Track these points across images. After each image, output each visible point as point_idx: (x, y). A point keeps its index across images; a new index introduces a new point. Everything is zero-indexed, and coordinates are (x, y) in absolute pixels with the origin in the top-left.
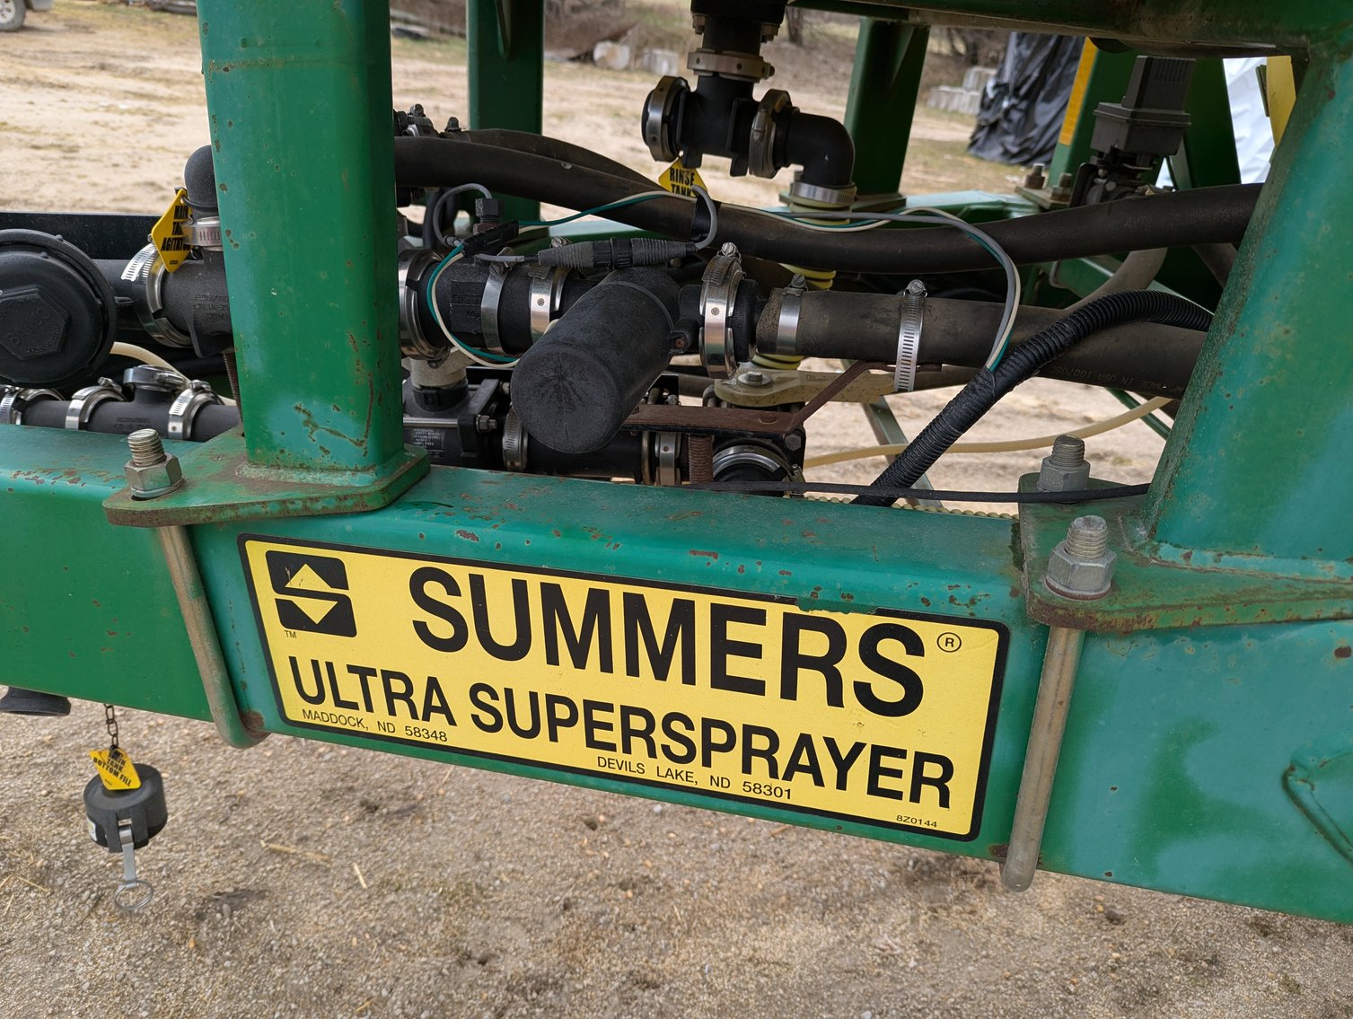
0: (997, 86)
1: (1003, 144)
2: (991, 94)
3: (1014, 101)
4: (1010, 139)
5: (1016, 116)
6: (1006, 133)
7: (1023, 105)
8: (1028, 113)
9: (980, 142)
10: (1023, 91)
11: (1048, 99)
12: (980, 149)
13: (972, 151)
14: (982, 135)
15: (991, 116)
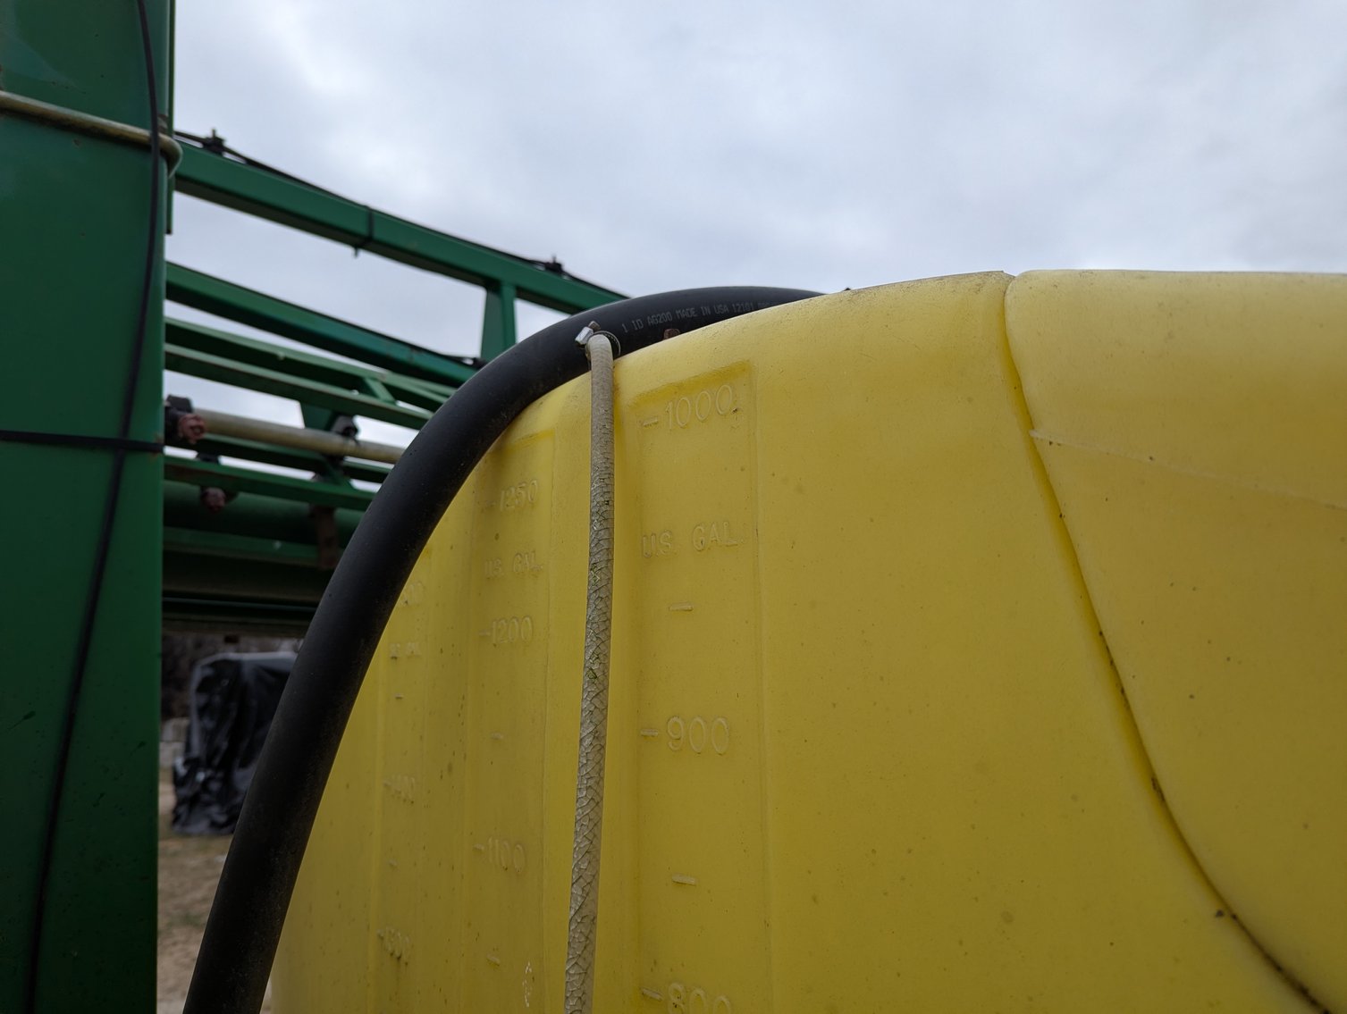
0: (186, 763)
1: (209, 816)
2: (182, 771)
3: (209, 772)
4: (214, 810)
5: (215, 786)
6: (208, 804)
7: (220, 775)
8: (227, 781)
9: (183, 818)
10: (216, 761)
11: (244, 765)
12: (185, 824)
13: (177, 828)
14: (183, 810)
15: (186, 791)
